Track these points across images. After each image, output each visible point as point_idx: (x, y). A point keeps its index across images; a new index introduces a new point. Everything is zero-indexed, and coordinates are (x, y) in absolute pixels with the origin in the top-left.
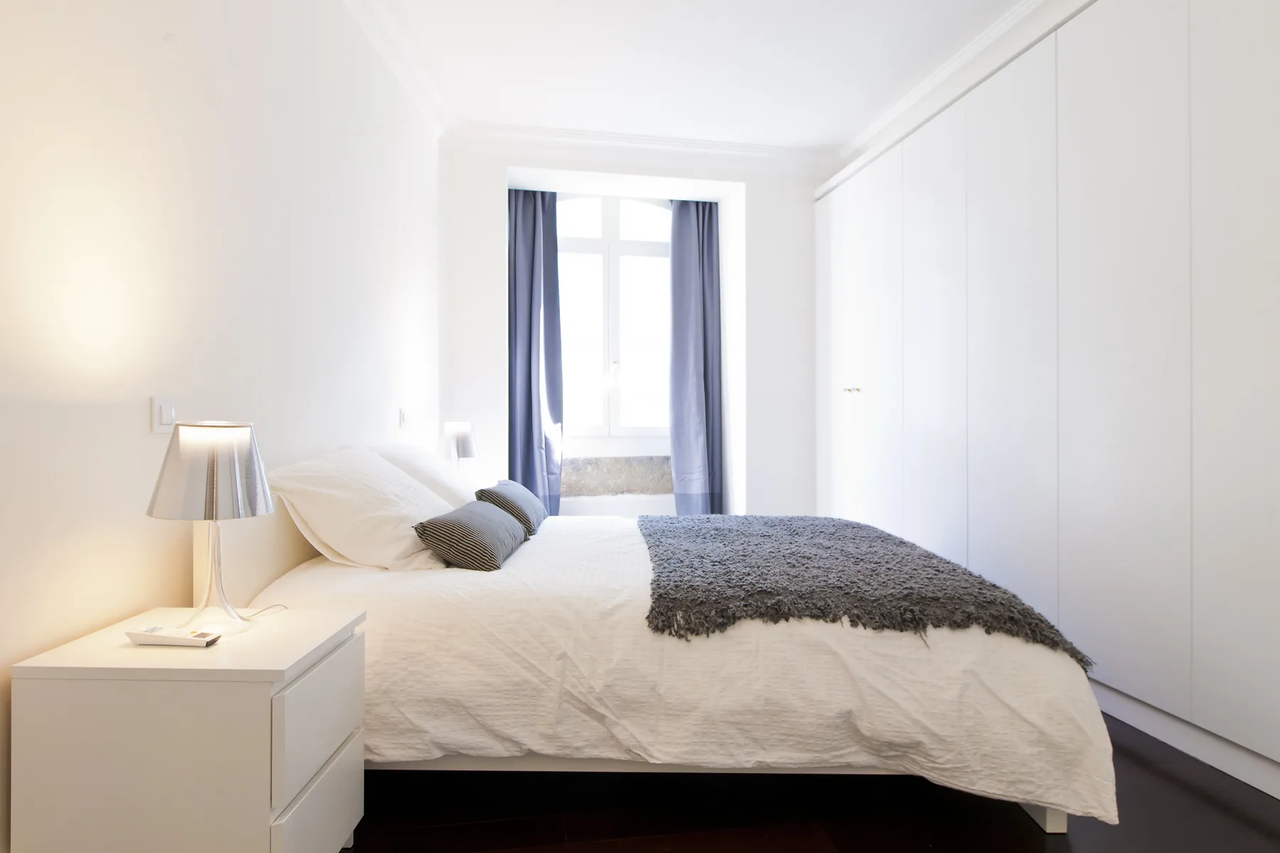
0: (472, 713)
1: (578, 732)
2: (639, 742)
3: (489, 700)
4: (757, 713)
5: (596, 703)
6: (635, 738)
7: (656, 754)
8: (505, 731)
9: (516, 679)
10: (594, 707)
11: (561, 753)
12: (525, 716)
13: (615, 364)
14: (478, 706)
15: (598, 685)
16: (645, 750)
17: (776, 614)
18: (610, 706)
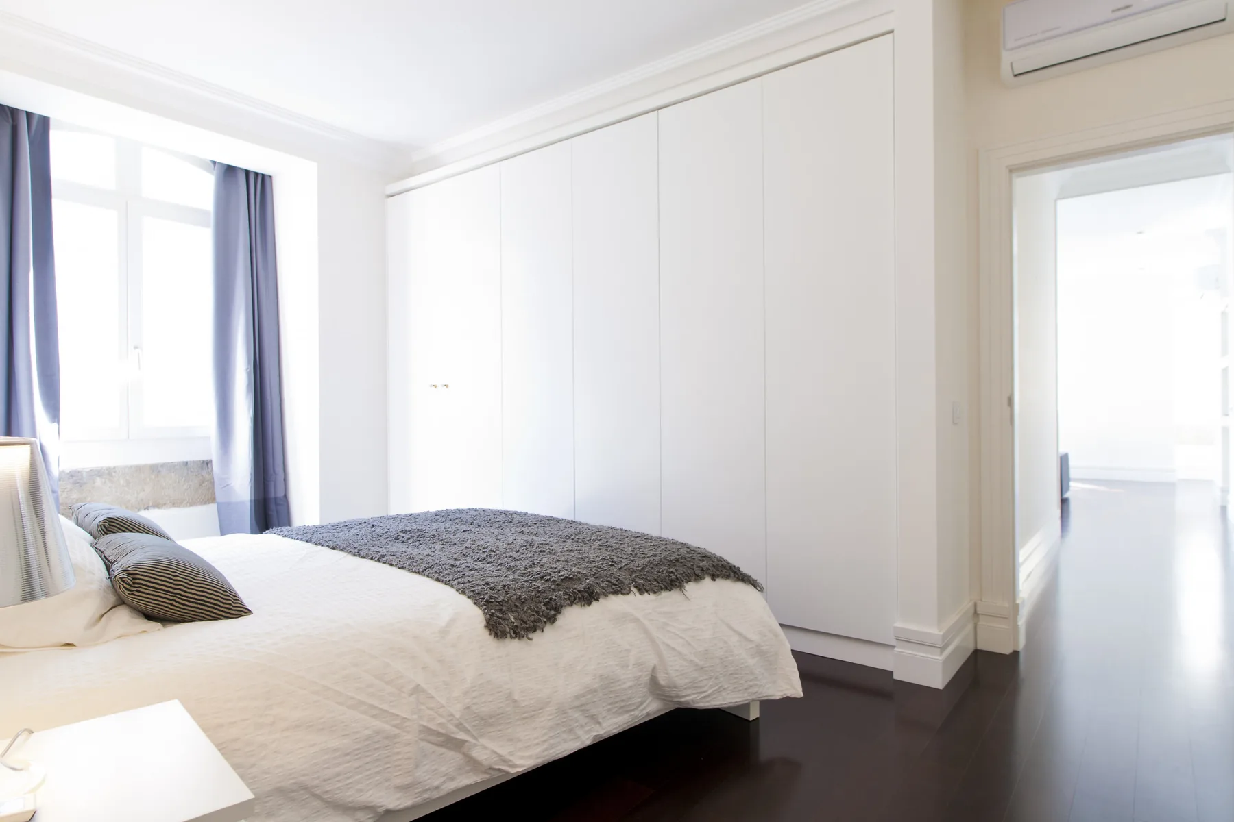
0: (317, 792)
1: (436, 769)
2: (501, 756)
3: (337, 769)
4: (595, 691)
5: (455, 729)
6: (496, 753)
7: (519, 762)
8: (358, 799)
9: (367, 732)
10: (453, 735)
11: (418, 800)
12: (378, 773)
13: (137, 350)
14: (325, 780)
15: (457, 710)
16: (505, 761)
17: (589, 597)
18: (469, 728)
